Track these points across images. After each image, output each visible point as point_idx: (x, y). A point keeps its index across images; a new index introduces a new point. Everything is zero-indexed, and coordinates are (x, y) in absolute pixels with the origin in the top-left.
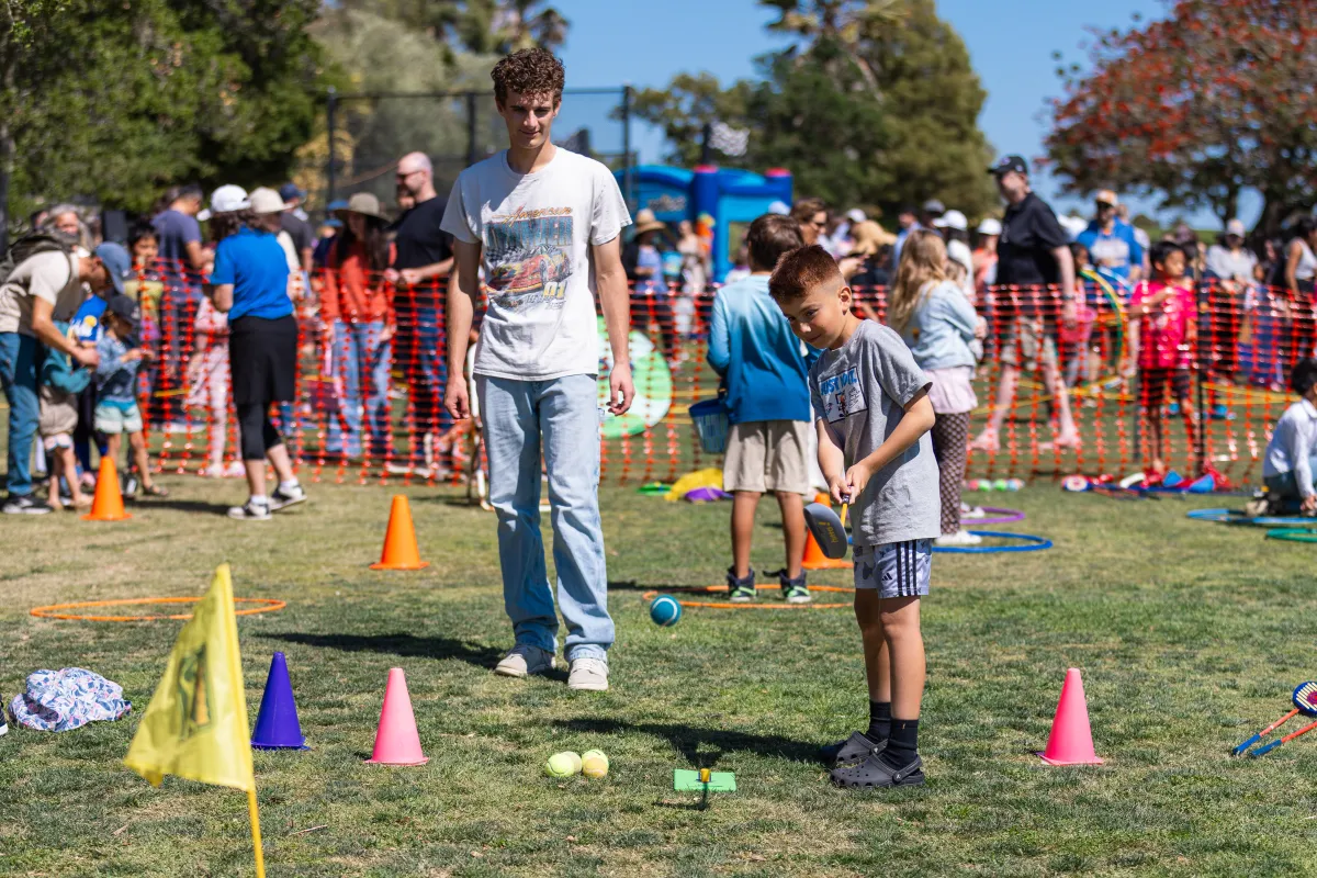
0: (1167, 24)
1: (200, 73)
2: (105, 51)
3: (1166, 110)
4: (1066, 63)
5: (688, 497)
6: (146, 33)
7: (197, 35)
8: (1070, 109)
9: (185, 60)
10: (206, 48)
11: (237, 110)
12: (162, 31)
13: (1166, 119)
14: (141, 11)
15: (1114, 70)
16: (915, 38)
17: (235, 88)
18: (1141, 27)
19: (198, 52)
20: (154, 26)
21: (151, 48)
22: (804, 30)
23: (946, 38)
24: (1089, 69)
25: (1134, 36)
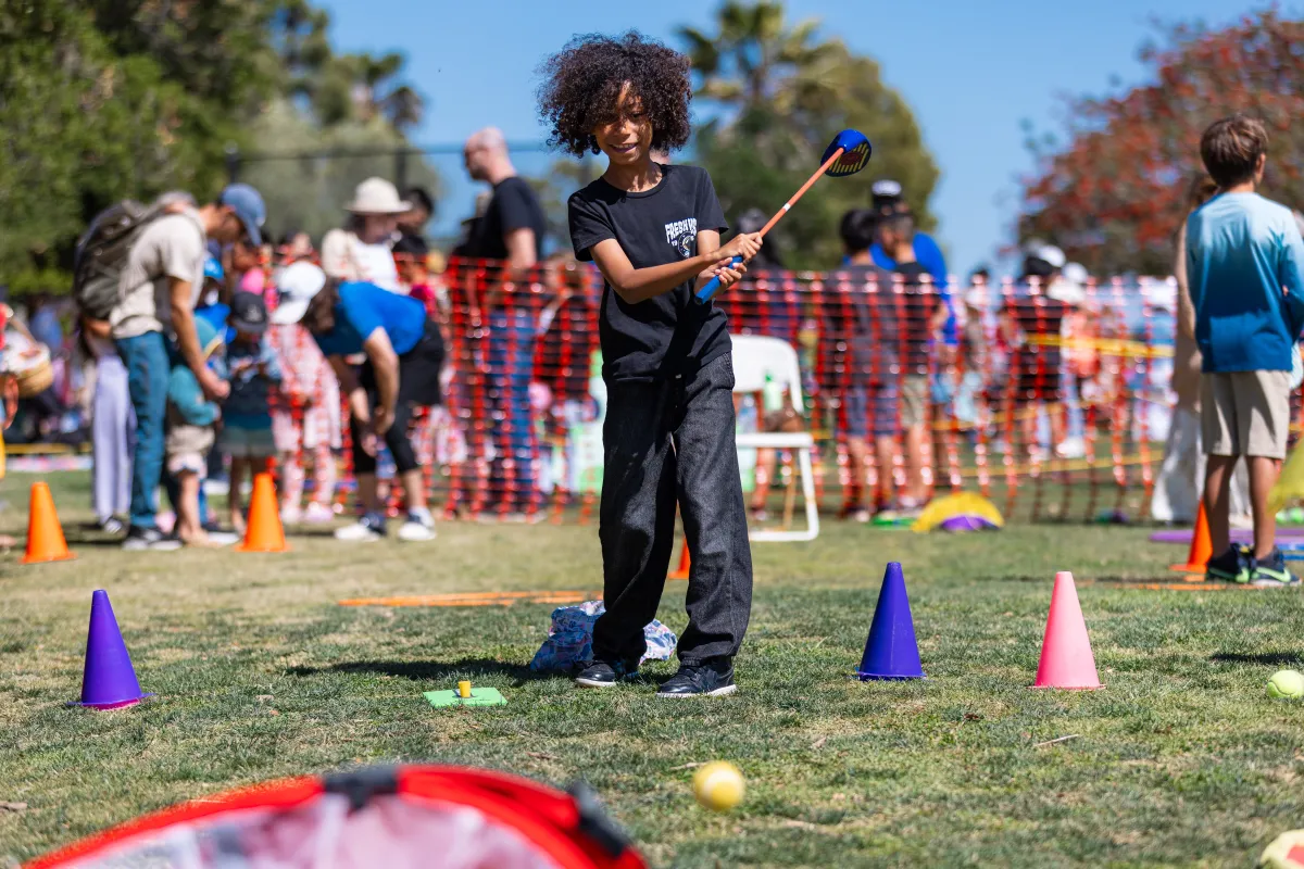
0: (1152, 92)
1: (134, 106)
2: (24, 77)
3: (1155, 189)
4: (1038, 132)
5: (945, 526)
6: (71, 59)
7: (131, 62)
8: (1041, 188)
9: (117, 91)
10: (141, 77)
11: (174, 152)
12: (88, 58)
13: (1156, 200)
14: (64, 34)
15: (1093, 143)
16: (858, 108)
17: (176, 124)
18: (1120, 93)
19: (130, 81)
20: (81, 50)
21: (76, 76)
22: (729, 98)
23: (896, 110)
24: (1064, 142)
25: (1114, 106)
